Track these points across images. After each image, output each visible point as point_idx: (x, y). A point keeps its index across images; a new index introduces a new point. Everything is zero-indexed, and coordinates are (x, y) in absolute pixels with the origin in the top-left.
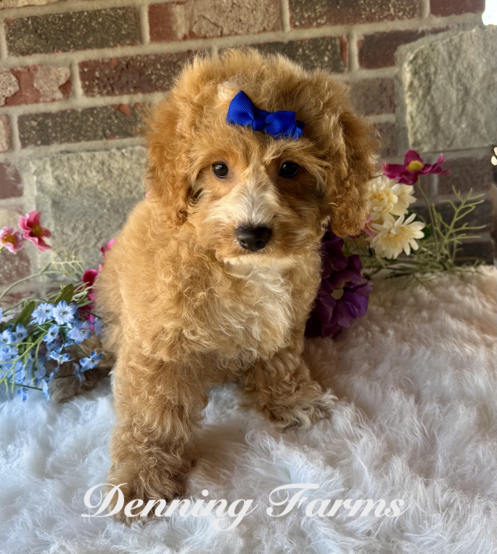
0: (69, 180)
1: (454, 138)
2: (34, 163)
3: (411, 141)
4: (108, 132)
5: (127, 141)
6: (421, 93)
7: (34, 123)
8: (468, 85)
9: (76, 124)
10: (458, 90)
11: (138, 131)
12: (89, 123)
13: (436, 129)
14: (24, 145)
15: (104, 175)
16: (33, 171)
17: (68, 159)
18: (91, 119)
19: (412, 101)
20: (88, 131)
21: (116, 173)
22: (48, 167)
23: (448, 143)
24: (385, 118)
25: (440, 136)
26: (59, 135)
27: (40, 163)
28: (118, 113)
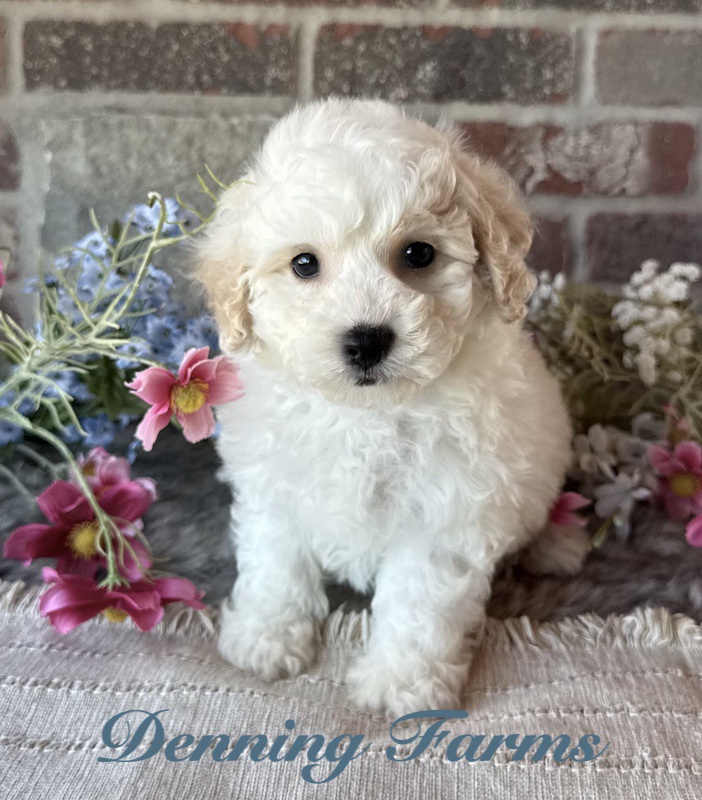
0: (118, 169)
2: (49, 125)
4: (206, 78)
5: (243, 101)
7: (56, 41)
9: (144, 53)
11: (268, 82)
12: (170, 55)
14: (31, 84)
15: (190, 164)
16: (46, 142)
17: (121, 125)
18: (176, 47)
20: (165, 71)
22: (78, 136)
26: (105, 73)
27: (61, 126)
28: (232, 42)
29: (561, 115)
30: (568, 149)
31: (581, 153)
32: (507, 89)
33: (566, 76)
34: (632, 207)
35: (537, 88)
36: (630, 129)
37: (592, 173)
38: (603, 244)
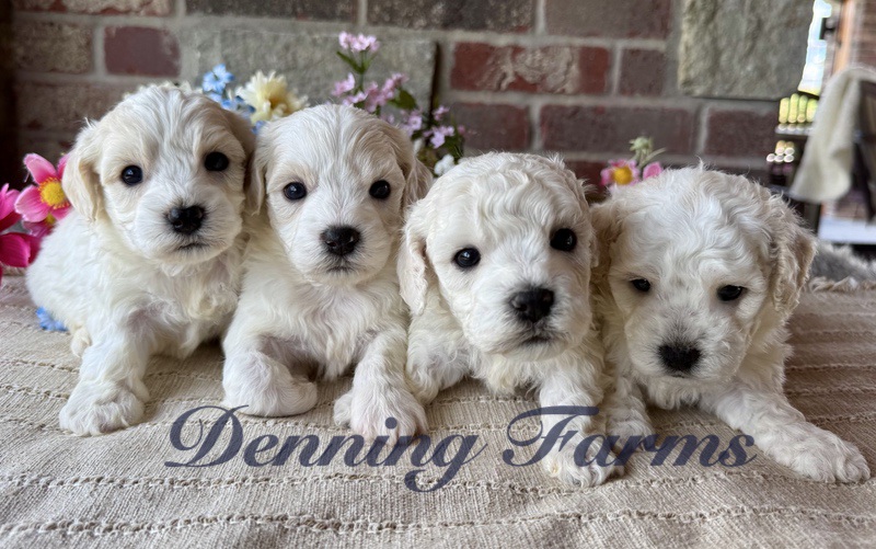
1: (735, 82)
3: (681, 76)
4: (299, 10)
5: (322, 24)
6: (703, 17)
8: (763, 17)
10: (750, 21)
11: (338, 13)
13: (714, 69)
14: (190, 10)
15: (287, 62)
16: (197, 46)
17: (244, 36)
19: (690, 29)
20: (274, 4)
21: (301, 63)
22: (217, 42)
23: (727, 87)
24: (651, 44)
25: (719, 77)
26: (237, 5)
27: (206, 35)
29: (524, 40)
30: (528, 61)
31: (537, 65)
32: (489, 22)
33: (528, 16)
34: (570, 102)
35: (508, 22)
36: (567, 50)
37: (543, 77)
38: (551, 125)
